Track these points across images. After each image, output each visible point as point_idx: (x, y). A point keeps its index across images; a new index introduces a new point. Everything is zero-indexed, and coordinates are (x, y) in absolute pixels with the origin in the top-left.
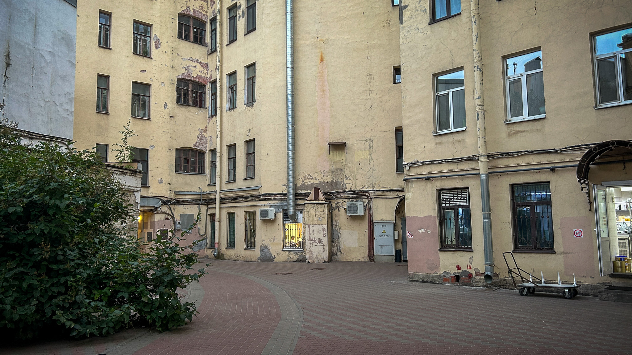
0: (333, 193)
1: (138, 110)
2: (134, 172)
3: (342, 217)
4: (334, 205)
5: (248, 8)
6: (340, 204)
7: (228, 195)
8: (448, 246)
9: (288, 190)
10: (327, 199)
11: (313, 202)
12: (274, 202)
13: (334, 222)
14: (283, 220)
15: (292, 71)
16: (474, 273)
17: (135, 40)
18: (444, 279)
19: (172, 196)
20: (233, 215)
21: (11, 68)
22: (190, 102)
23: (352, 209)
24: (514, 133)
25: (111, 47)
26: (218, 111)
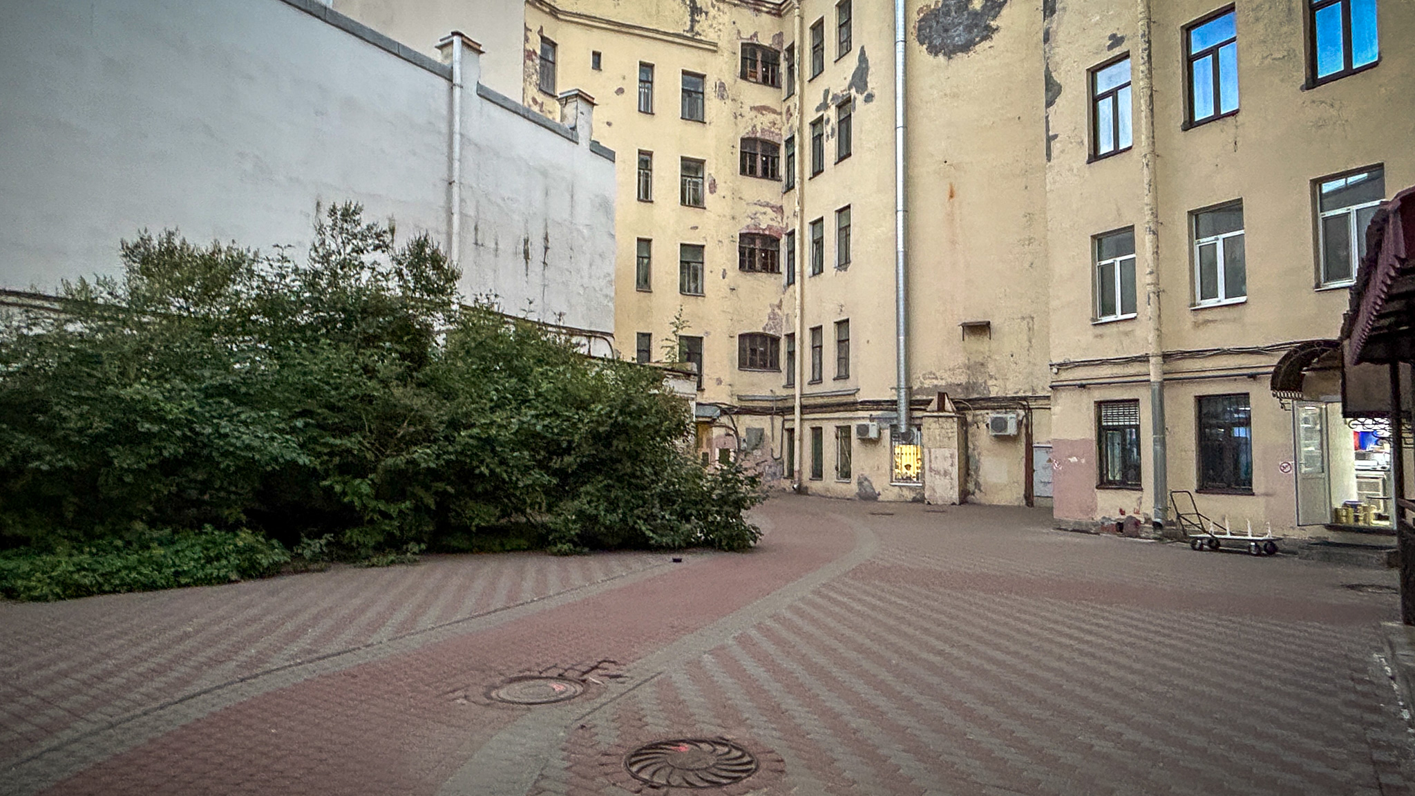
0: (969, 401)
1: (689, 282)
2: (688, 375)
3: (983, 437)
4: (969, 419)
5: (840, 122)
6: (980, 417)
7: (812, 401)
8: (1110, 482)
9: (899, 396)
10: (959, 410)
11: (935, 414)
12: (879, 413)
13: (970, 445)
14: (891, 440)
15: (904, 216)
16: (1143, 520)
17: (683, 184)
18: (1102, 528)
19: (735, 403)
20: (819, 432)
21: (549, 252)
22: (758, 266)
23: (999, 425)
24: (1202, 324)
25: (653, 199)
26: (797, 278)
